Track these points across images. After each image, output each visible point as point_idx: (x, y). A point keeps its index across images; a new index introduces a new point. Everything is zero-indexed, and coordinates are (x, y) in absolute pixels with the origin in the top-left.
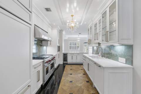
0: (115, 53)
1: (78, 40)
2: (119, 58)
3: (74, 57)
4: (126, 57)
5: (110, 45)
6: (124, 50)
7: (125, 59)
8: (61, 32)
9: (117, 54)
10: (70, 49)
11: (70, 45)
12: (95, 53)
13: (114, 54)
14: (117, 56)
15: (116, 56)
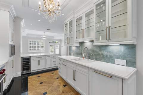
0: (108, 54)
1: (44, 39)
2: (116, 59)
3: (42, 62)
4: (127, 59)
5: (100, 45)
6: (123, 50)
7: (126, 61)
8: (16, 20)
9: (112, 55)
10: (30, 49)
11: (30, 44)
12: (73, 54)
13: (107, 56)
14: (111, 57)
15: (109, 58)
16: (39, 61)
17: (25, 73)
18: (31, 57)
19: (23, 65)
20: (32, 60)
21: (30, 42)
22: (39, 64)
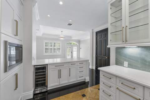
16: (60, 71)
17: (38, 92)
18: (47, 65)
19: (36, 79)
20: (50, 70)
21: (46, 43)
22: (60, 77)
